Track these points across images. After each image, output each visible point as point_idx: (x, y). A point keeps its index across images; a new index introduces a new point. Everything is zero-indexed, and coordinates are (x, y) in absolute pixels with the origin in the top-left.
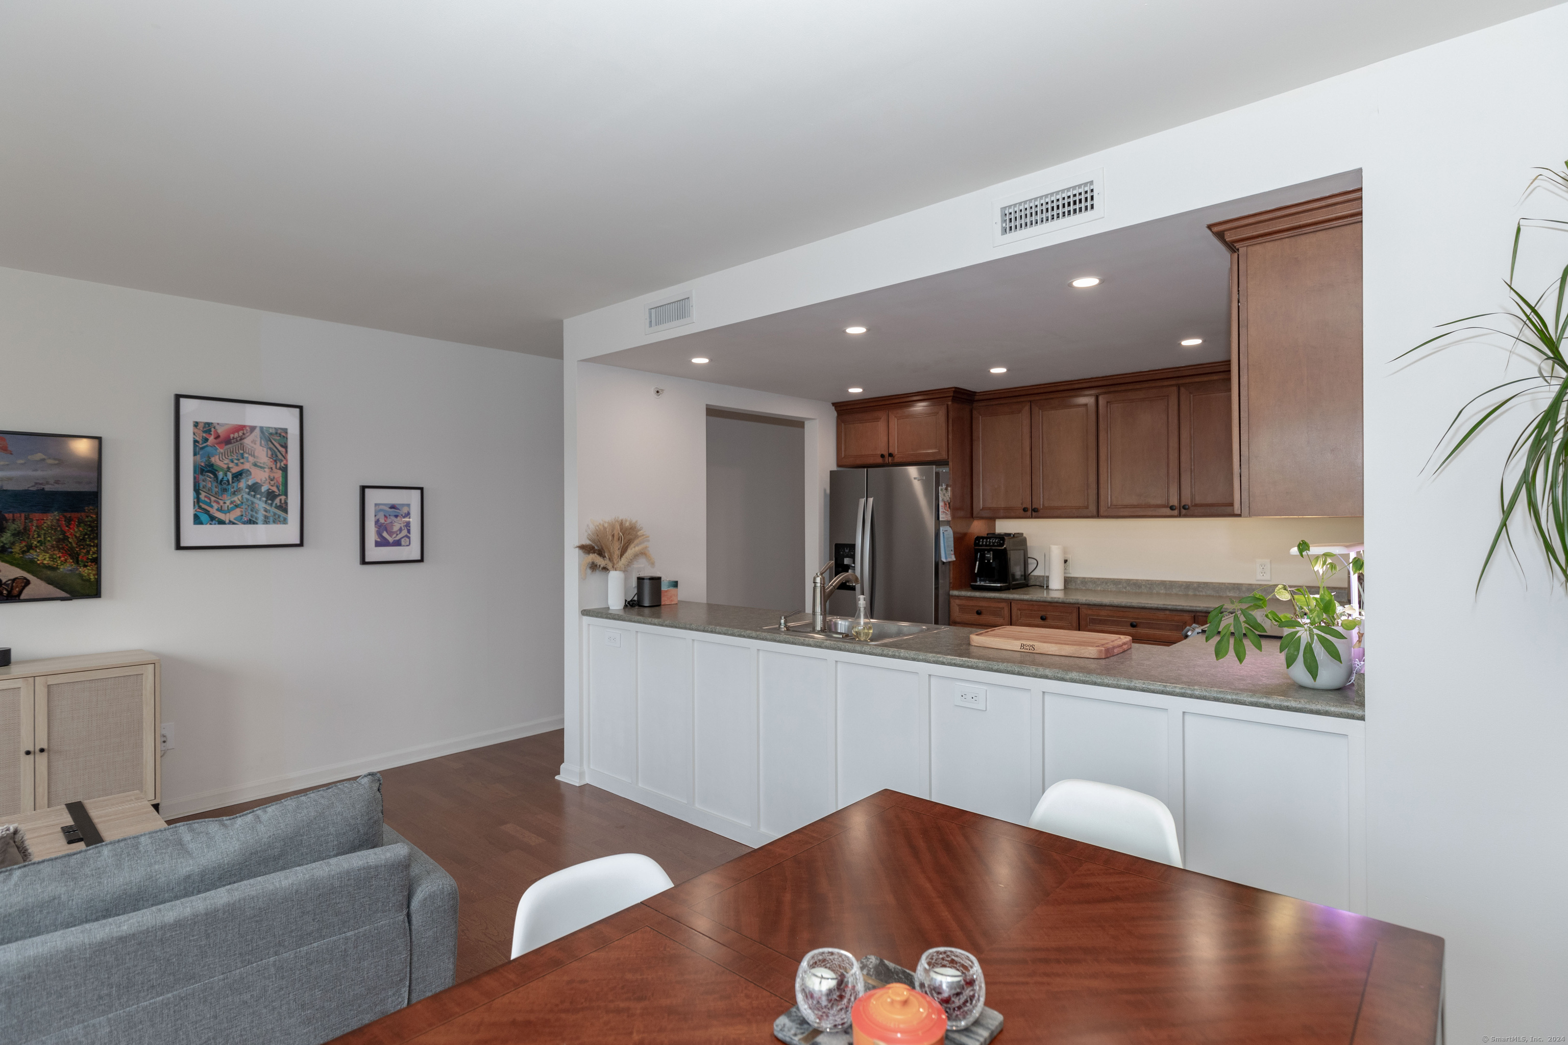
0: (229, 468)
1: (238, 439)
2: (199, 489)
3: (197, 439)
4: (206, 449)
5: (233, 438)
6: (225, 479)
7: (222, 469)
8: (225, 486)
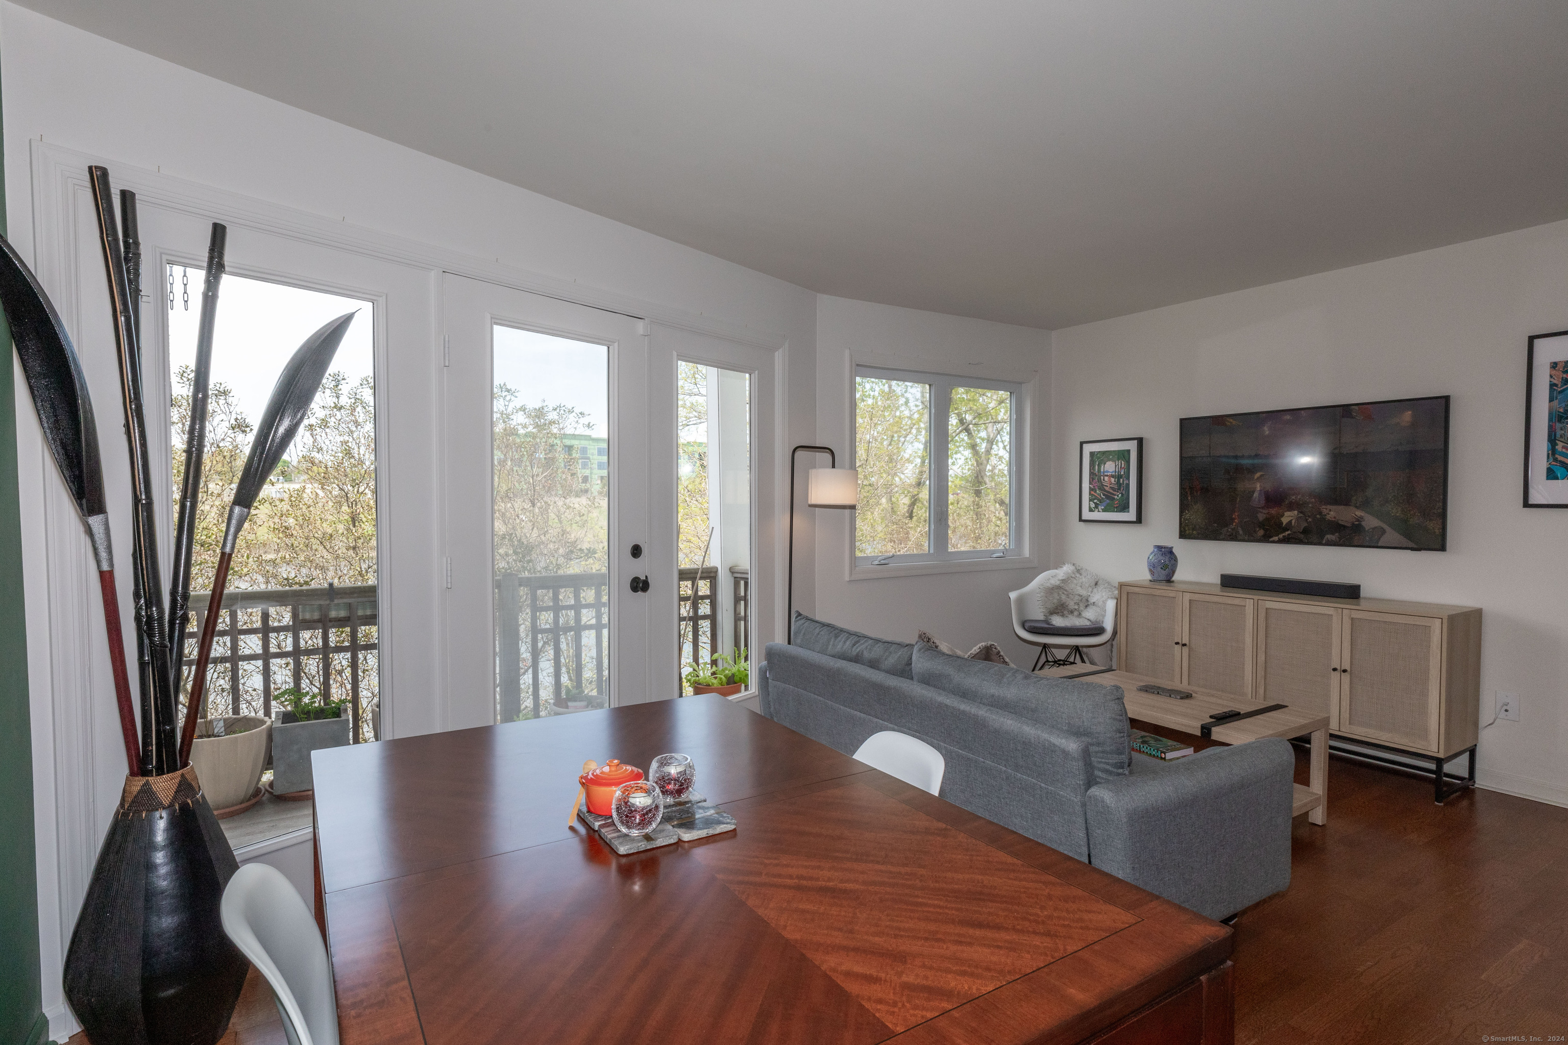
2: (1555, 439)
3: (1555, 382)
4: (1565, 392)
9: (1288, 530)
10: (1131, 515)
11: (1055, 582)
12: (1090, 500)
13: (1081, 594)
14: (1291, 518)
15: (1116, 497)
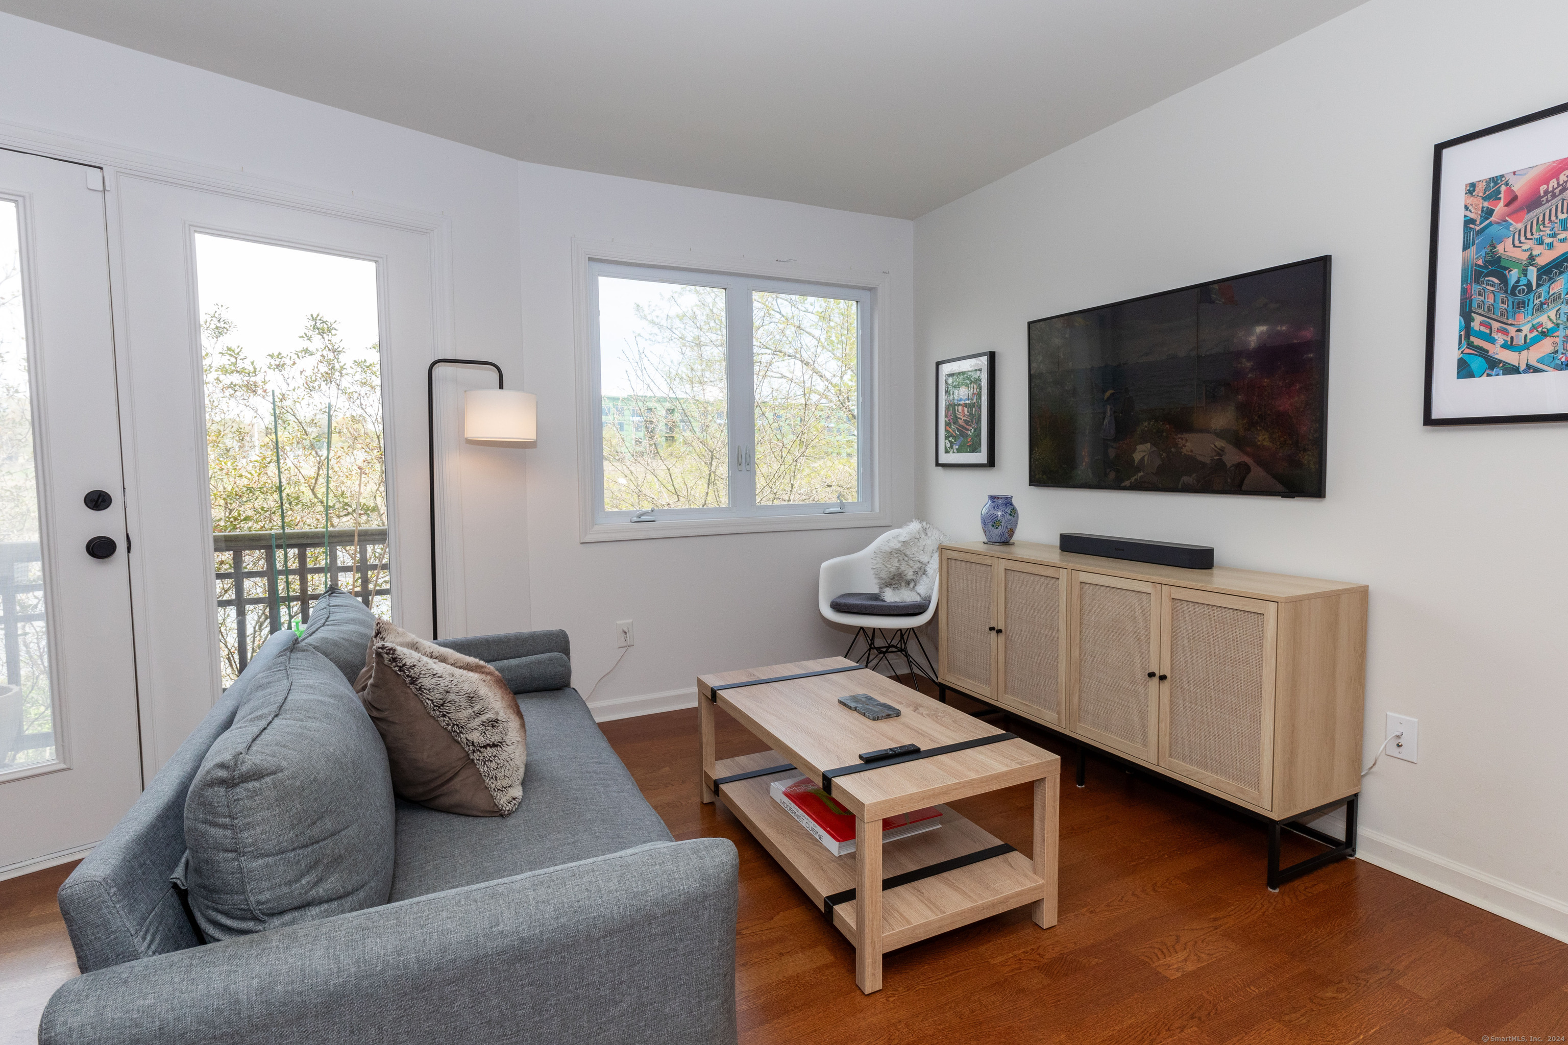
0: (1532, 258)
1: (1557, 191)
2: (1471, 311)
3: (1472, 216)
4: (1487, 231)
5: (1546, 192)
6: (1523, 281)
7: (1516, 262)
8: (1521, 297)
12: (946, 438)
15: (969, 433)
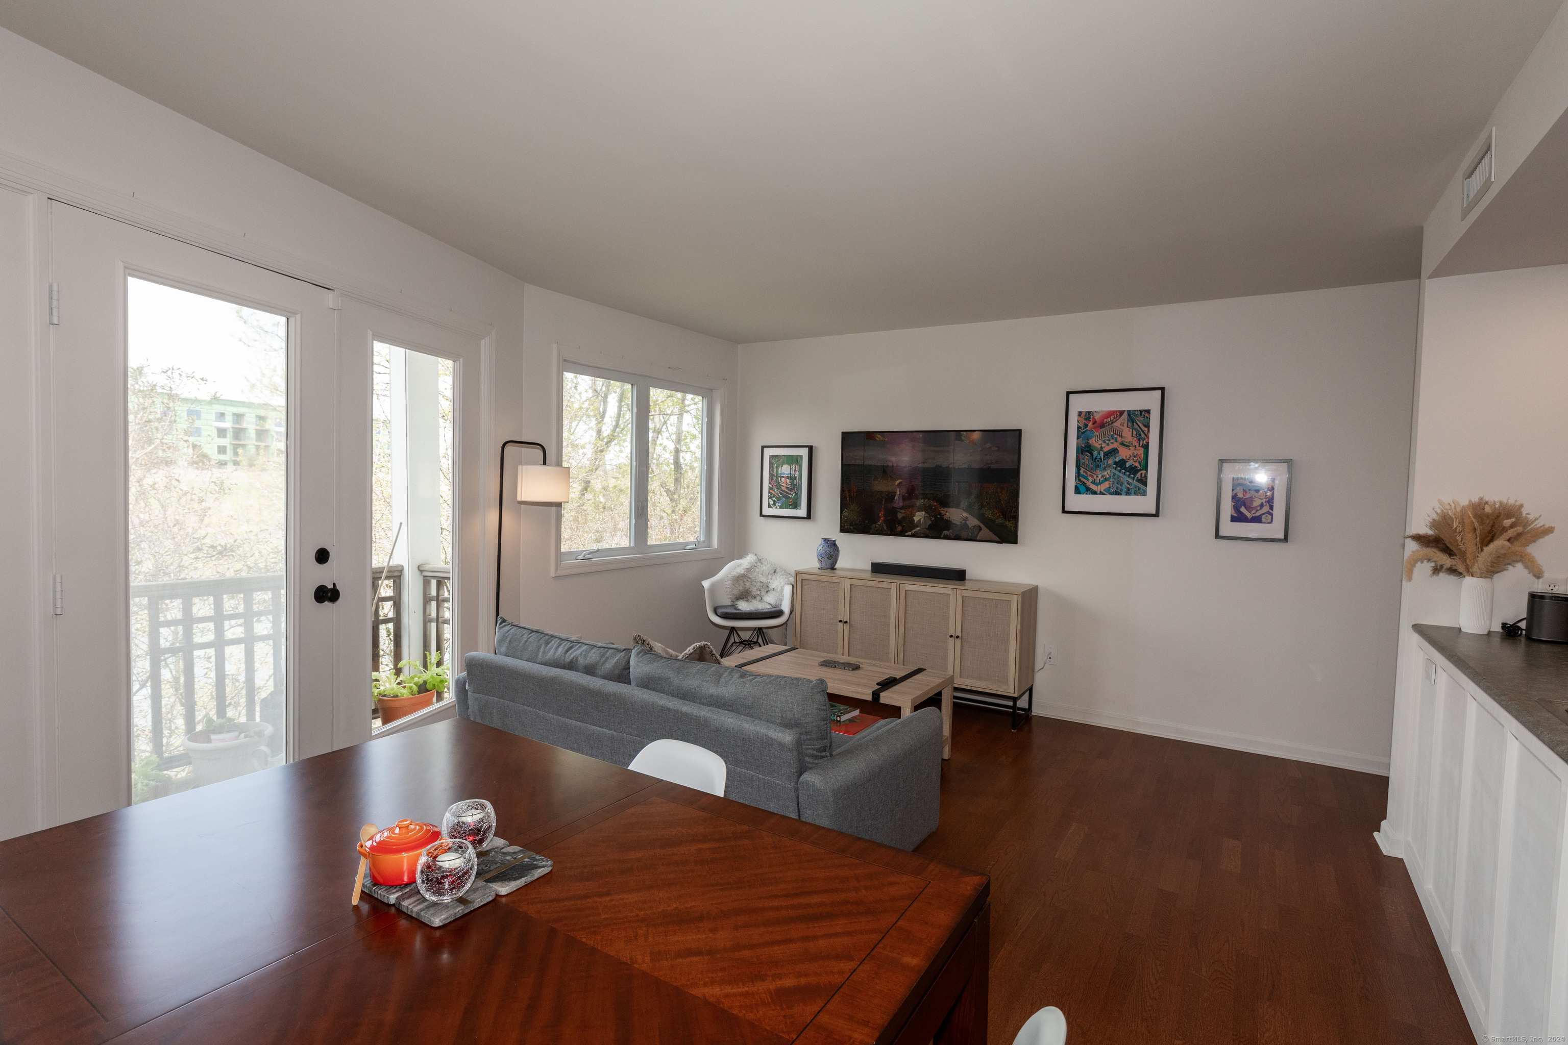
0: (1102, 448)
1: (1110, 423)
2: (1080, 466)
3: (1080, 425)
4: (1086, 433)
5: (1106, 422)
6: (1099, 457)
7: (1097, 448)
8: (1098, 463)
9: (918, 527)
10: (802, 512)
11: (740, 571)
12: (770, 498)
13: (762, 581)
14: (920, 517)
15: (791, 496)
